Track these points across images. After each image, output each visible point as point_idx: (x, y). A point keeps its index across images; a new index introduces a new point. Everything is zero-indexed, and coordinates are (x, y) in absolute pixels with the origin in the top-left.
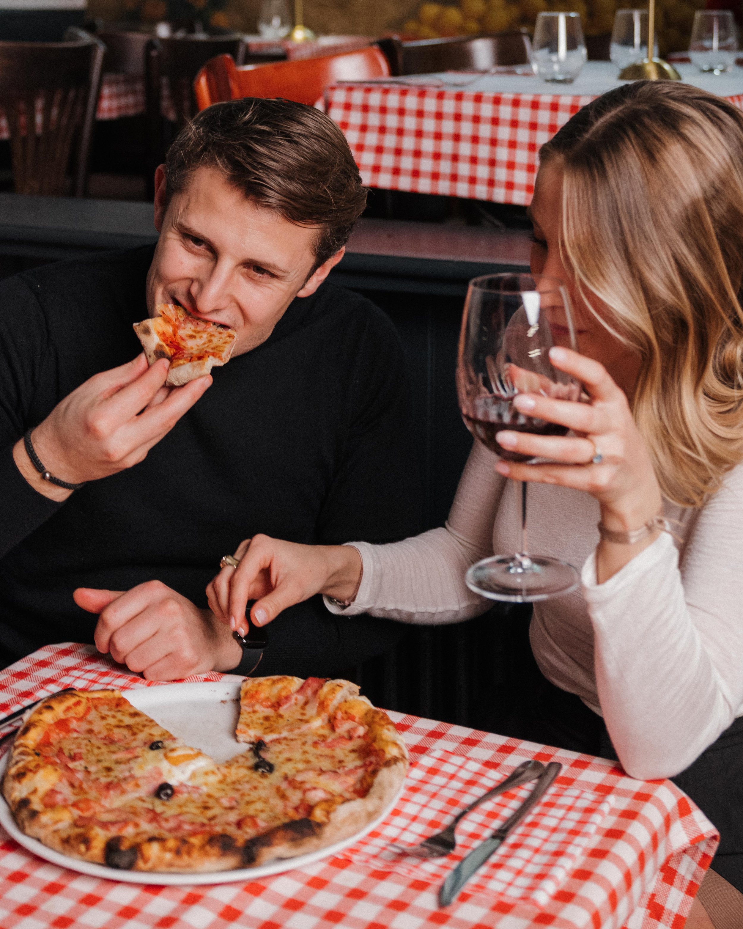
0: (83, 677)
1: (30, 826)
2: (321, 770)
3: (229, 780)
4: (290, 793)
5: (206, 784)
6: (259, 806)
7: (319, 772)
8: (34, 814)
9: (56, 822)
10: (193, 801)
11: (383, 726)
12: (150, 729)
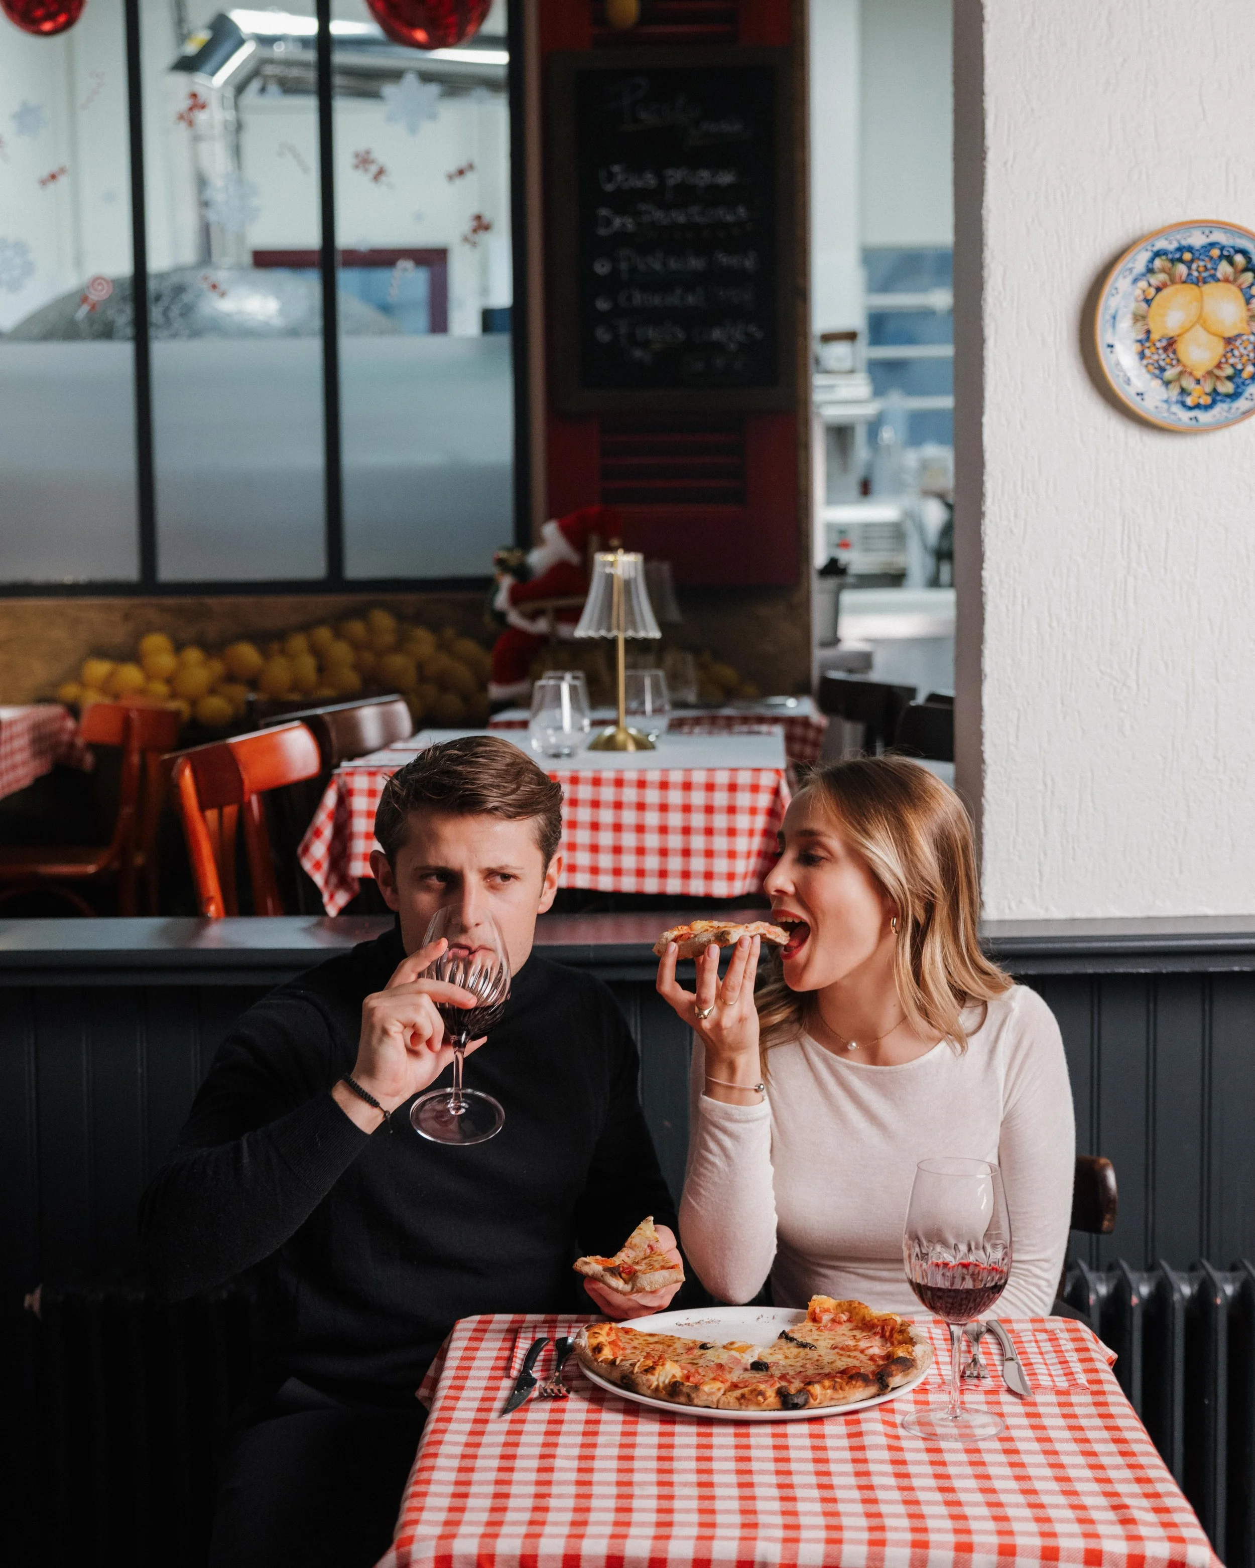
3: (793, 1354)
5: (780, 1359)
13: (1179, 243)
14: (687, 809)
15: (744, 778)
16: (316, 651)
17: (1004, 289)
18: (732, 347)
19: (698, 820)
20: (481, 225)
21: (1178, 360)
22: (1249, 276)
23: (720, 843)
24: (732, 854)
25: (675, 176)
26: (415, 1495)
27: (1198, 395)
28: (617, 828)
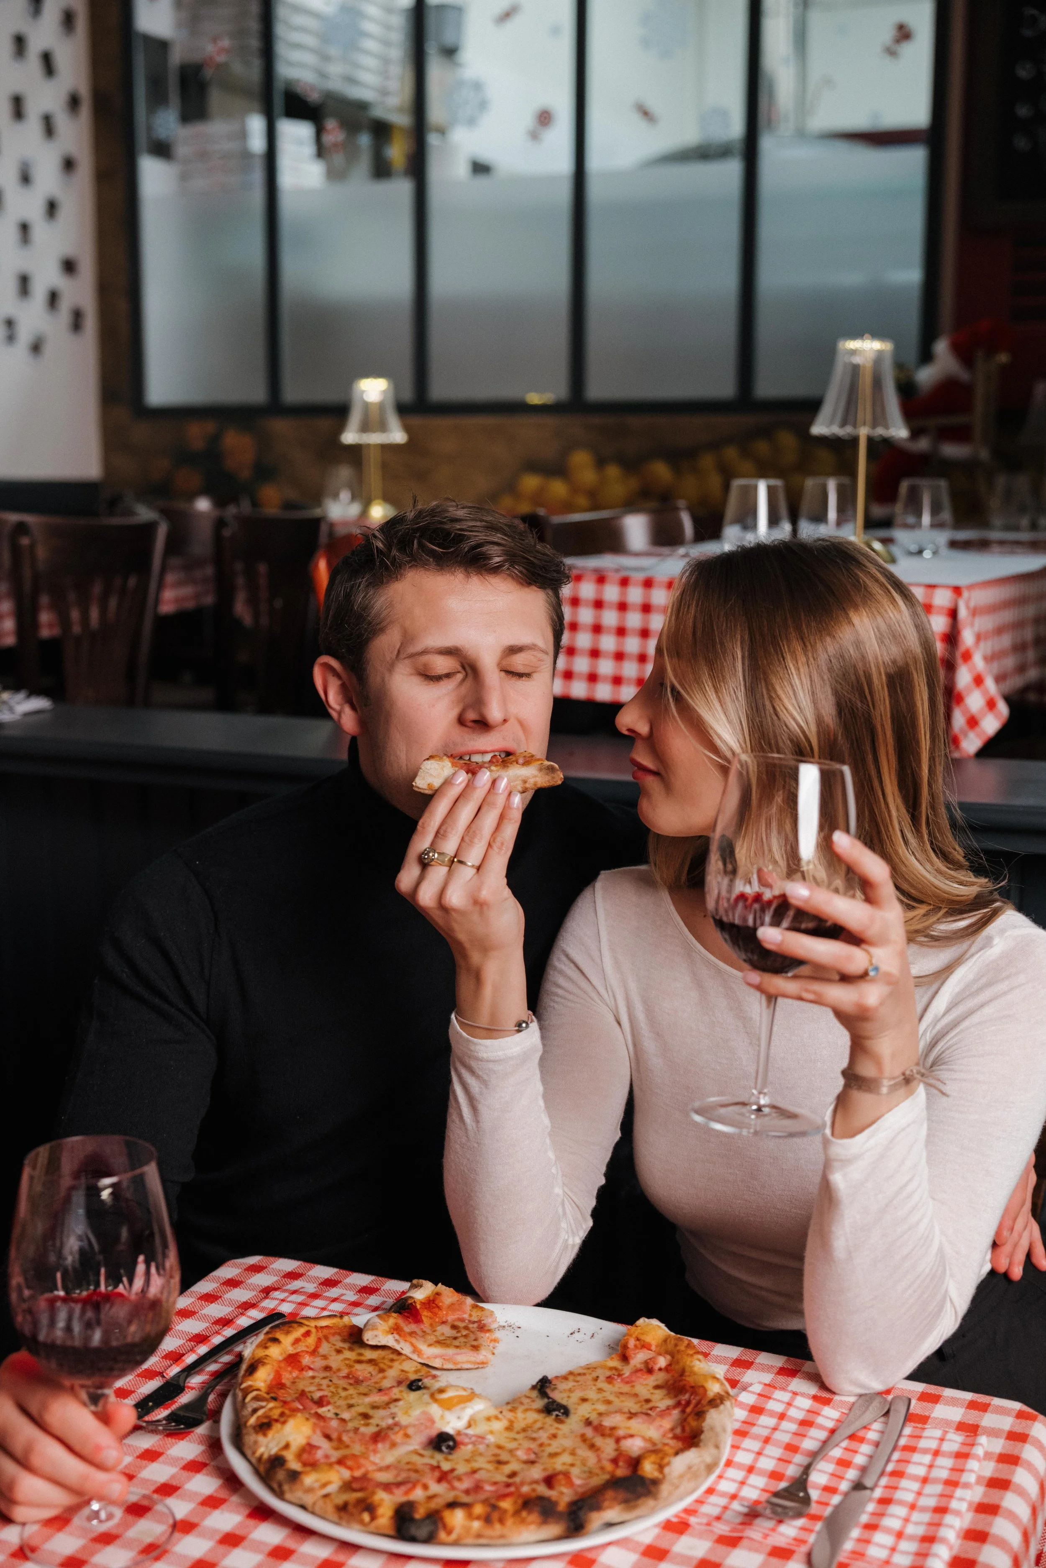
0: (289, 1299)
1: (291, 1491)
2: (630, 1413)
3: (518, 1426)
4: (599, 1441)
5: (491, 1432)
6: (566, 1458)
7: (628, 1415)
8: (294, 1476)
9: (324, 1485)
10: (481, 1454)
11: (692, 1355)
12: (400, 1364)
20: (904, 34)
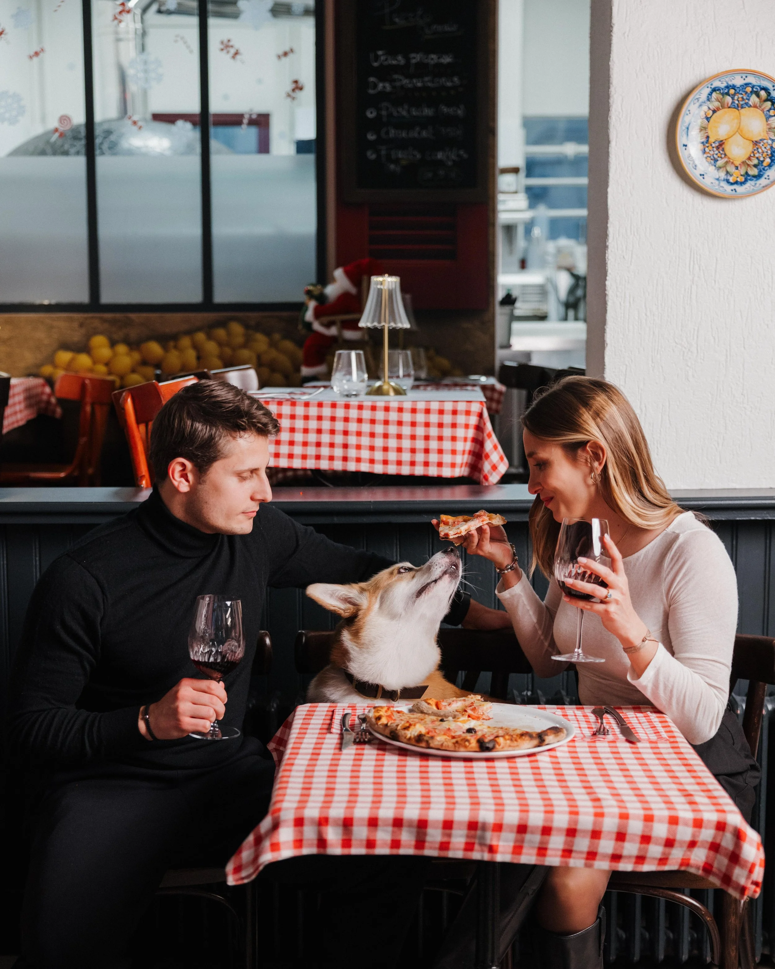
13: (727, 83)
14: (427, 425)
15: (461, 407)
16: (196, 347)
17: (622, 111)
18: (450, 163)
19: (434, 432)
20: (297, 87)
21: (725, 155)
22: (769, 104)
23: (447, 445)
24: (454, 452)
25: (416, 58)
26: (280, 788)
27: (737, 175)
28: (386, 436)
